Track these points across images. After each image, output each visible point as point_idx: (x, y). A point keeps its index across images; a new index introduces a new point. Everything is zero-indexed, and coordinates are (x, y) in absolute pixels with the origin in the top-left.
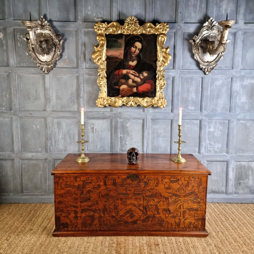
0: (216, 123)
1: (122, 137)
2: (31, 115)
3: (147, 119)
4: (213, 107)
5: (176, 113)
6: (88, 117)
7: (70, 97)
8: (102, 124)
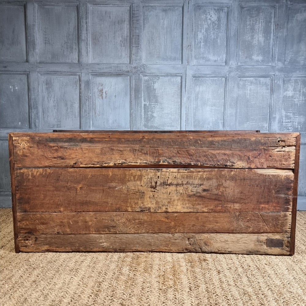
0: (296, 81)
1: (147, 105)
2: (6, 69)
3: (186, 76)
4: (293, 55)
5: (232, 66)
6: (94, 72)
7: (66, 40)
8: (116, 84)
